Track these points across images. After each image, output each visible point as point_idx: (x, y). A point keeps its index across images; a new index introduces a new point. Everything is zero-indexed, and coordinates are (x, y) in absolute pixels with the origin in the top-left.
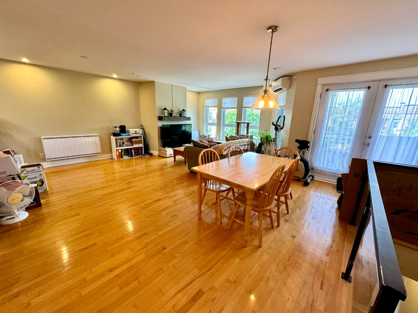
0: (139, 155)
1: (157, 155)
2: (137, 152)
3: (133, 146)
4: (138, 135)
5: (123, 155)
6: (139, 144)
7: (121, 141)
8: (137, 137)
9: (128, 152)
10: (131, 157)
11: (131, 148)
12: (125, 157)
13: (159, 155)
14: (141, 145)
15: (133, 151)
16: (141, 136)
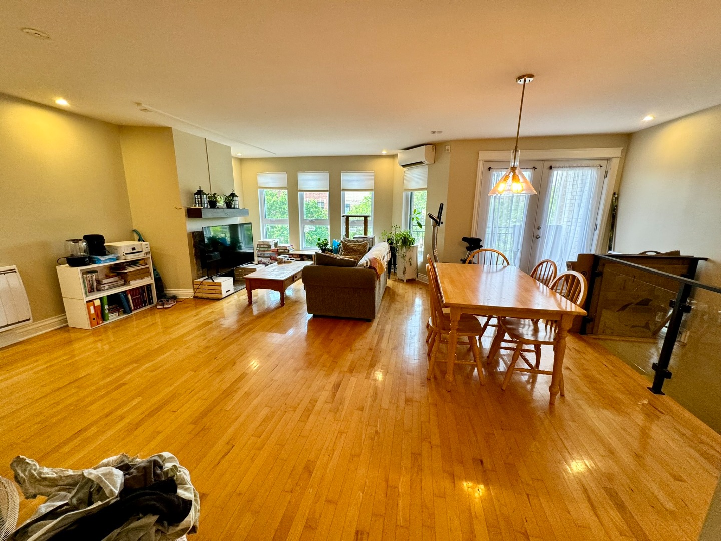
0: (145, 305)
1: (192, 297)
2: (140, 297)
3: (129, 284)
4: (141, 256)
5: (107, 311)
6: (143, 278)
7: (94, 277)
8: (134, 263)
9: (116, 303)
10: (125, 312)
11: (124, 292)
12: (113, 317)
13: (195, 297)
14: (149, 280)
15: (129, 296)
16: (146, 257)
